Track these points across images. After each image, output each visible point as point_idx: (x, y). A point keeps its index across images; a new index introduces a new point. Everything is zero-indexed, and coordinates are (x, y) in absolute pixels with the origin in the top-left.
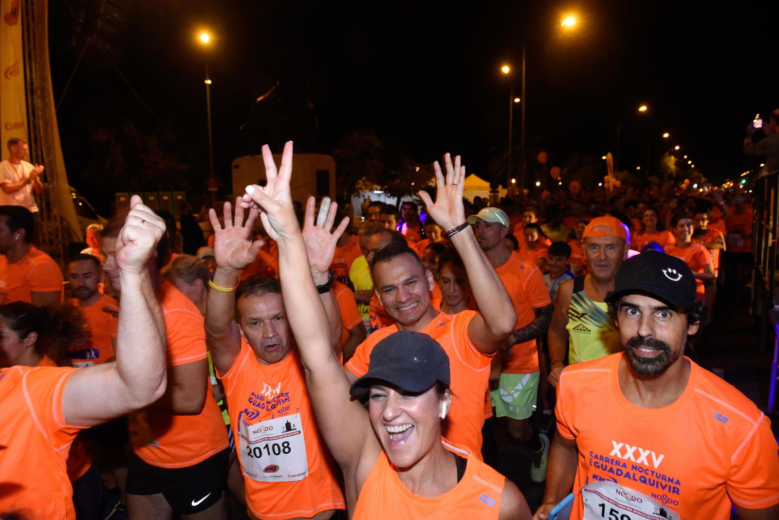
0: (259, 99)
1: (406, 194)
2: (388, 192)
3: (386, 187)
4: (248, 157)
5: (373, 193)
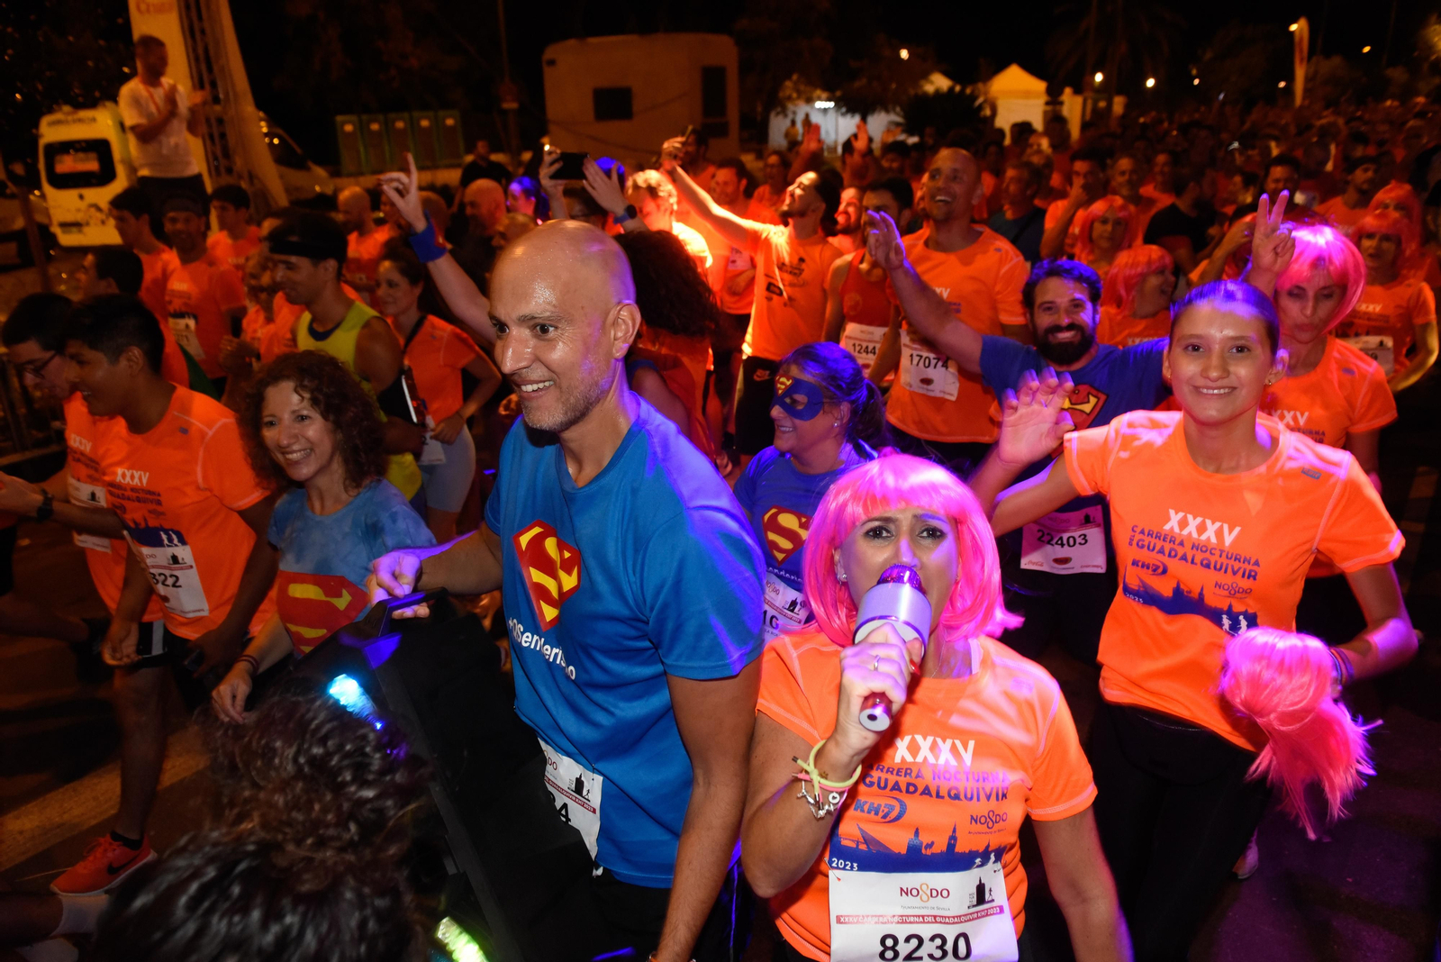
1: (879, 107)
2: (842, 104)
3: (838, 93)
5: (813, 107)
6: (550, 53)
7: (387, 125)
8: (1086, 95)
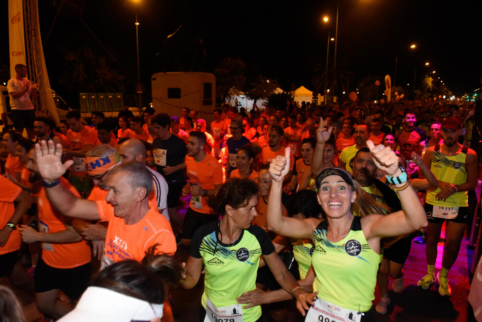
0: (169, 37)
1: (260, 98)
2: (248, 96)
3: (247, 93)
4: (161, 73)
6: (154, 76)
7: (98, 97)
8: (325, 96)
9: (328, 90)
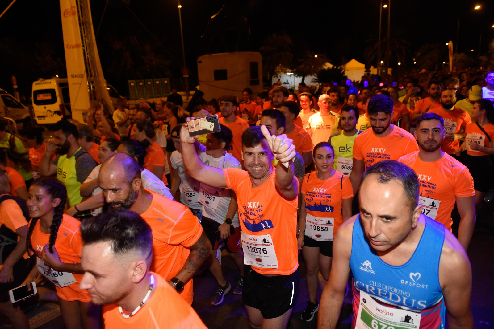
0: (212, 17)
1: (308, 74)
2: (296, 73)
3: (295, 70)
4: (207, 55)
5: (286, 75)
6: (200, 59)
7: (145, 83)
8: (378, 68)
9: (382, 62)
